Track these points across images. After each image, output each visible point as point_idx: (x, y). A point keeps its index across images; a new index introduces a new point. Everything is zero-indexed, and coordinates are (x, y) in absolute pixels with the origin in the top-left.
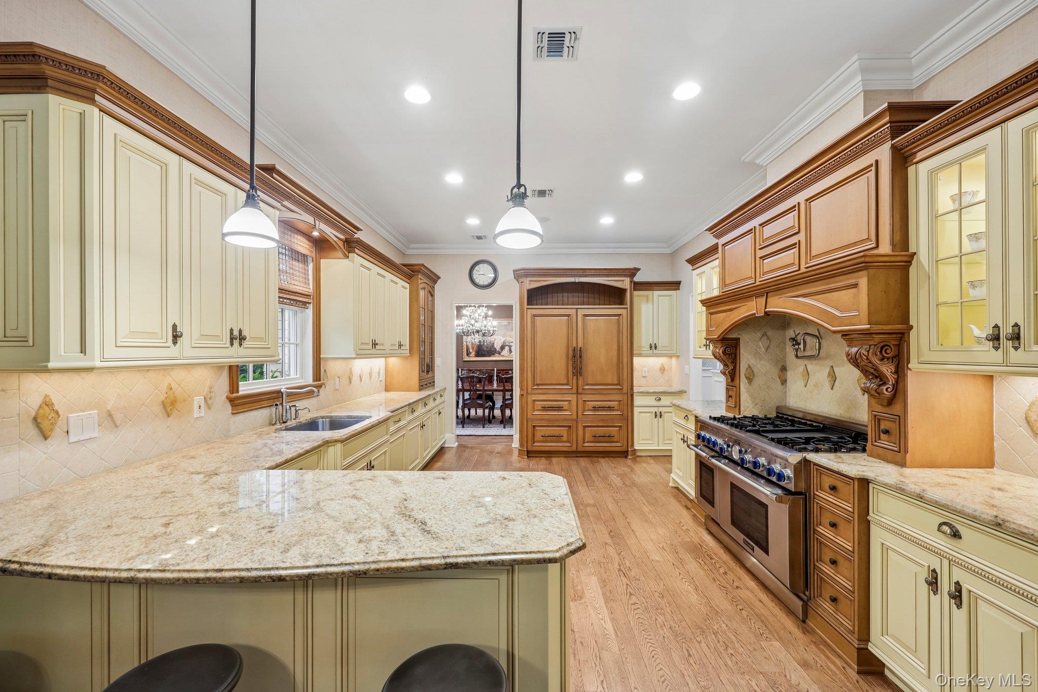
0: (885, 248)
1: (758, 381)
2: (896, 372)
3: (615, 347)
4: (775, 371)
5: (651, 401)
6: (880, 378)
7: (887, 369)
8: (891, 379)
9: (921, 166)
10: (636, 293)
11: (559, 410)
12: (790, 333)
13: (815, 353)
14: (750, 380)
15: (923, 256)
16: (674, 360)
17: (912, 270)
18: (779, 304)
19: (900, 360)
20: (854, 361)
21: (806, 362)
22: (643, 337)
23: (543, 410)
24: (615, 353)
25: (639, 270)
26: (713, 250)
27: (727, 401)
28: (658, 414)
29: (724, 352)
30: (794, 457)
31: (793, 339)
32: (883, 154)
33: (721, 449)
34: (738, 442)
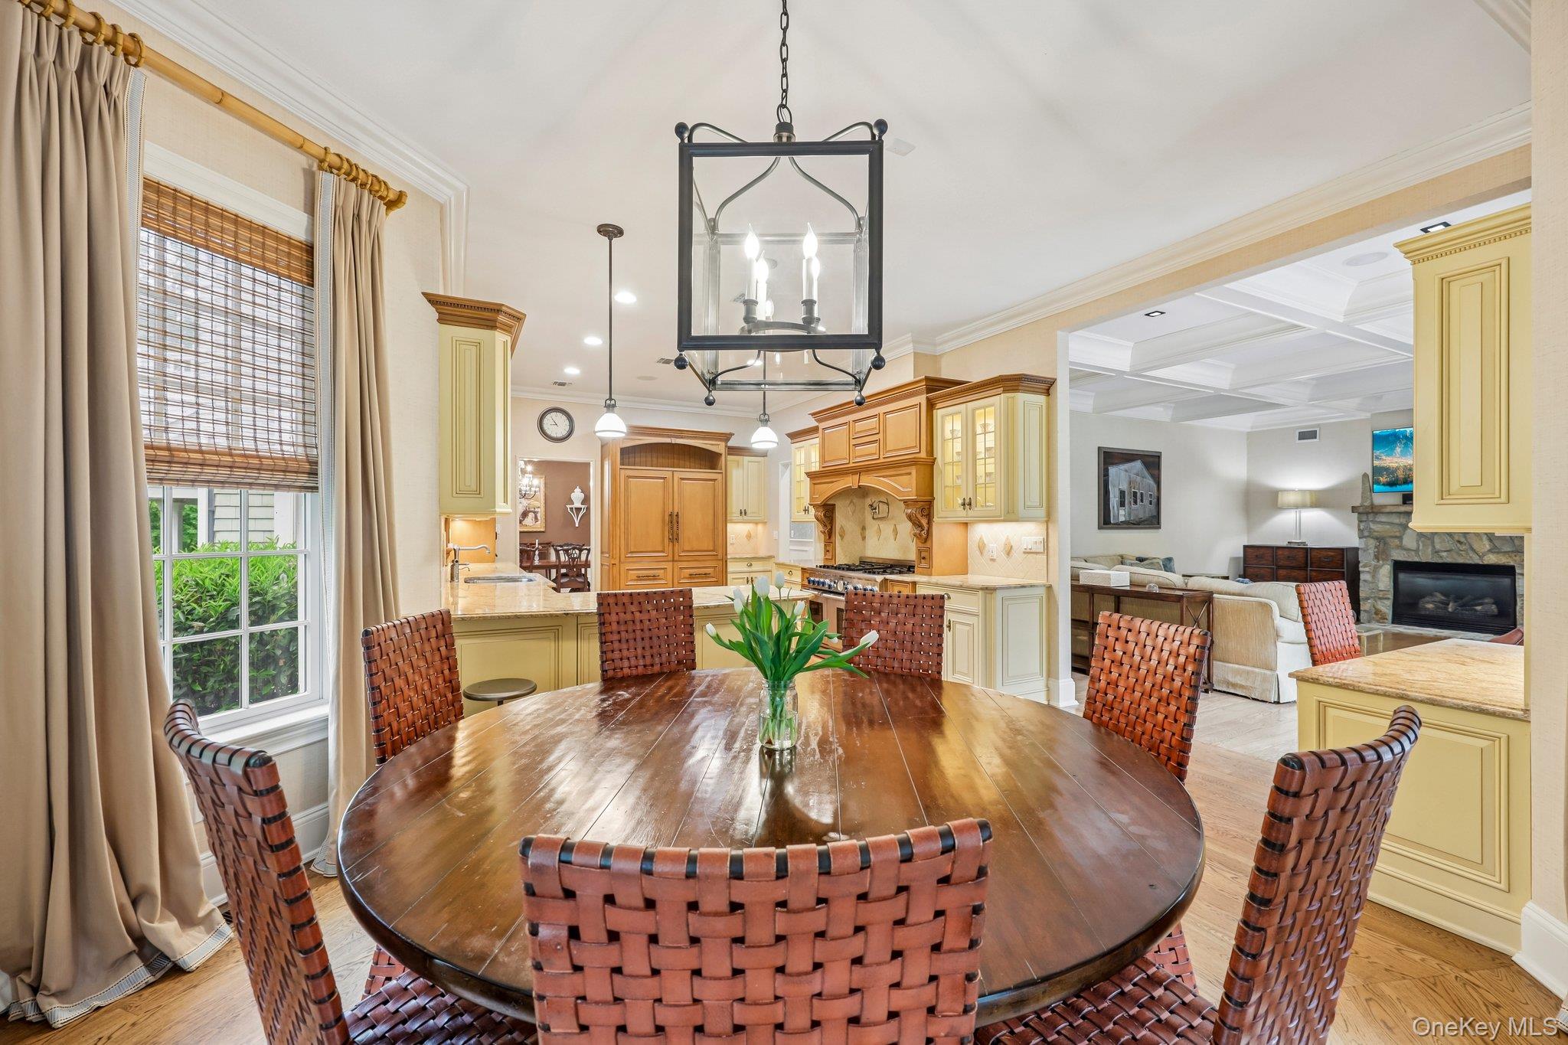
0: (923, 455)
1: (847, 537)
2: (928, 523)
3: (711, 512)
4: (858, 530)
5: (742, 567)
6: (920, 526)
7: (924, 522)
8: (926, 526)
9: (939, 411)
10: (730, 458)
11: (654, 579)
12: (869, 501)
13: (885, 515)
14: (842, 537)
15: (939, 461)
16: (760, 527)
17: (935, 466)
18: (868, 481)
19: (929, 517)
20: (910, 517)
21: (879, 522)
22: (735, 504)
23: (637, 580)
24: (711, 517)
25: (733, 434)
26: (815, 430)
27: (825, 555)
28: (750, 579)
29: (824, 515)
30: (879, 578)
31: (871, 506)
32: (922, 399)
33: (830, 586)
34: (842, 578)
